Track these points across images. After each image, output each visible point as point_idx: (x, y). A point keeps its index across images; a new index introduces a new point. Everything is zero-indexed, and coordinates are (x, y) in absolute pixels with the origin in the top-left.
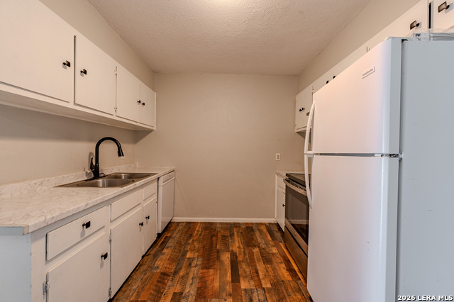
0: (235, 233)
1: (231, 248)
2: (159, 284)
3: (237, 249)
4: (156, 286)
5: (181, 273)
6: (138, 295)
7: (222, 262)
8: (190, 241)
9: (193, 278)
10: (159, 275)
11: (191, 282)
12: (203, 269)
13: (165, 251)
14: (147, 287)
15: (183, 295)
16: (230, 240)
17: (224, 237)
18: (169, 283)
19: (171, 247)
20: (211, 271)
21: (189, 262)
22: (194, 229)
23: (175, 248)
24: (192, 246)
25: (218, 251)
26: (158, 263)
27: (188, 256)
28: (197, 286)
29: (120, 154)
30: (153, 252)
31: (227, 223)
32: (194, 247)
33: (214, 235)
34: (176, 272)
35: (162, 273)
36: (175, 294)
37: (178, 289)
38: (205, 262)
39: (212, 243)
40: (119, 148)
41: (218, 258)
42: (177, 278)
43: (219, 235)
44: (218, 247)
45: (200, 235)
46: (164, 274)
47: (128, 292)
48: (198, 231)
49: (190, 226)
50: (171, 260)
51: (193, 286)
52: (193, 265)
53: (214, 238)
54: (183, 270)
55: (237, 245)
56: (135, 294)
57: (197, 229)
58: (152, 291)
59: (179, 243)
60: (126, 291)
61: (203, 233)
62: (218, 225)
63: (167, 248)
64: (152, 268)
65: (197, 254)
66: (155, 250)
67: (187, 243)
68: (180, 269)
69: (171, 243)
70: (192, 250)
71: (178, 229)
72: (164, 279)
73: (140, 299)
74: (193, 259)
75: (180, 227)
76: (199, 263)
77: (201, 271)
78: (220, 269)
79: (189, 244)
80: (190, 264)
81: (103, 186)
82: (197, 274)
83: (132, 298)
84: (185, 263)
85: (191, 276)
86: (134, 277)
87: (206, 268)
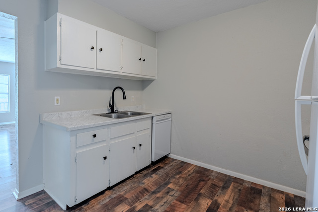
0: (231, 187)
1: (216, 198)
2: (140, 194)
3: (223, 202)
4: (138, 194)
5: (158, 195)
6: (125, 193)
7: (198, 205)
8: (178, 176)
9: (165, 203)
10: (143, 188)
11: (163, 204)
12: (177, 200)
13: (154, 175)
14: (133, 192)
15: (152, 209)
16: (220, 191)
17: (214, 186)
18: (147, 197)
19: (159, 174)
20: (184, 206)
21: (168, 190)
22: (186, 169)
23: (162, 176)
24: (177, 181)
25: (200, 195)
26: (145, 181)
27: (169, 186)
28: (166, 209)
29: (124, 98)
30: (145, 172)
31: (226, 176)
32: (179, 182)
33: (203, 180)
34: (154, 193)
35: (144, 188)
36: (147, 205)
37: (150, 203)
38: (181, 196)
39: (197, 186)
40: (124, 93)
41: (197, 199)
42: (154, 196)
43: (210, 183)
44: (202, 191)
45: (189, 175)
46: (146, 190)
47: (121, 189)
48: (189, 171)
49: (183, 165)
50: (155, 183)
51: (163, 208)
52: (170, 194)
53: (202, 183)
54: (160, 193)
55: (226, 198)
56: (124, 192)
57: (189, 169)
58: (134, 196)
59: (167, 175)
60: (120, 188)
61: (193, 175)
62: (213, 174)
63: (156, 174)
64: (140, 182)
65: (178, 188)
66: (147, 172)
67: (173, 177)
68: (159, 192)
69: (160, 172)
70: (175, 183)
71: (171, 164)
72: (144, 192)
73: (125, 196)
74: (173, 190)
75: (174, 163)
76: (176, 195)
77: (175, 201)
78: (193, 208)
79: (175, 178)
80: (168, 192)
81: (115, 118)
82: (170, 202)
83: (122, 193)
84: (165, 190)
85: (165, 200)
86: (128, 183)
87: (180, 201)
